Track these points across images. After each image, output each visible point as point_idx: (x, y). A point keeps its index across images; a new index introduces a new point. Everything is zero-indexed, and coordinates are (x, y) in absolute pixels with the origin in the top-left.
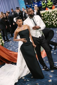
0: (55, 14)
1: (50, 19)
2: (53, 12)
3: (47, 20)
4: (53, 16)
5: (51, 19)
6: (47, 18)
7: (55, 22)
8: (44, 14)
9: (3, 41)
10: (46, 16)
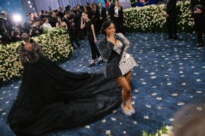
0: (144, 13)
1: (137, 19)
2: (142, 11)
3: (133, 21)
4: (142, 16)
5: (139, 20)
6: (134, 18)
7: (144, 24)
8: (129, 13)
9: (72, 48)
10: (132, 15)
